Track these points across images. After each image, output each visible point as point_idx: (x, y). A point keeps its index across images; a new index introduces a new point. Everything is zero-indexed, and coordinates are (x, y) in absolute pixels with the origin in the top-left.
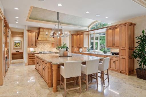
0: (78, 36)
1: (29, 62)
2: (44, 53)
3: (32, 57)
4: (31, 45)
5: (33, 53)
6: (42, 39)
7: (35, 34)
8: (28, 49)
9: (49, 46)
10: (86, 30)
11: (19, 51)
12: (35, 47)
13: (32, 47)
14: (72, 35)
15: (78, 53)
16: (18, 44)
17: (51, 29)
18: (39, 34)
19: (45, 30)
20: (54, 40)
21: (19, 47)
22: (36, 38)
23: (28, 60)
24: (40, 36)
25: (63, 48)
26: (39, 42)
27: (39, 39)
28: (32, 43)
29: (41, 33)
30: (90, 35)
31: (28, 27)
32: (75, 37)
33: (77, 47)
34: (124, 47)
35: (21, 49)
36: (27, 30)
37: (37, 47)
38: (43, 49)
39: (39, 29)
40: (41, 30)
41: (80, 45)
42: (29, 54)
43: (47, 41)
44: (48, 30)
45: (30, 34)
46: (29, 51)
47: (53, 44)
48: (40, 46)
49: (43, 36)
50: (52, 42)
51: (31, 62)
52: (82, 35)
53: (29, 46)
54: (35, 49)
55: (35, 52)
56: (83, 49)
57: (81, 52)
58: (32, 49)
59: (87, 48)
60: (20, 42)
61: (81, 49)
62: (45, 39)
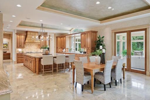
0: (62, 38)
1: (17, 60)
2: (31, 53)
3: (20, 57)
4: (20, 46)
5: (21, 53)
6: (30, 41)
7: (23, 37)
8: (17, 49)
9: (36, 47)
10: (68, 33)
11: (6, 52)
12: (23, 47)
13: (20, 48)
14: (57, 37)
15: (61, 53)
16: (6, 45)
17: (37, 32)
18: (26, 37)
19: (32, 33)
20: (40, 42)
21: (7, 48)
22: (24, 40)
23: (17, 59)
24: (28, 38)
25: (45, 48)
26: (26, 43)
27: (27, 41)
28: (20, 45)
29: (28, 36)
30: (72, 37)
31: (17, 31)
32: (59, 39)
33: (61, 48)
34: (89, 48)
35: (8, 50)
36: (16, 34)
37: (25, 48)
38: (30, 50)
39: (27, 32)
40: (28, 33)
41: (63, 46)
42: (17, 54)
43: (33, 42)
44: (34, 33)
45: (18, 36)
46: (18, 51)
47: (39, 45)
48: (27, 47)
49: (30, 38)
50: (38, 43)
51: (20, 60)
52: (64, 38)
53: (18, 47)
54: (23, 49)
55: (23, 52)
56: (66, 49)
57: (64, 52)
58: (20, 50)
59: (69, 49)
60: (7, 43)
61: (64, 49)
62: (32, 41)
